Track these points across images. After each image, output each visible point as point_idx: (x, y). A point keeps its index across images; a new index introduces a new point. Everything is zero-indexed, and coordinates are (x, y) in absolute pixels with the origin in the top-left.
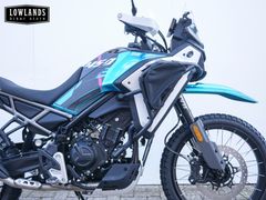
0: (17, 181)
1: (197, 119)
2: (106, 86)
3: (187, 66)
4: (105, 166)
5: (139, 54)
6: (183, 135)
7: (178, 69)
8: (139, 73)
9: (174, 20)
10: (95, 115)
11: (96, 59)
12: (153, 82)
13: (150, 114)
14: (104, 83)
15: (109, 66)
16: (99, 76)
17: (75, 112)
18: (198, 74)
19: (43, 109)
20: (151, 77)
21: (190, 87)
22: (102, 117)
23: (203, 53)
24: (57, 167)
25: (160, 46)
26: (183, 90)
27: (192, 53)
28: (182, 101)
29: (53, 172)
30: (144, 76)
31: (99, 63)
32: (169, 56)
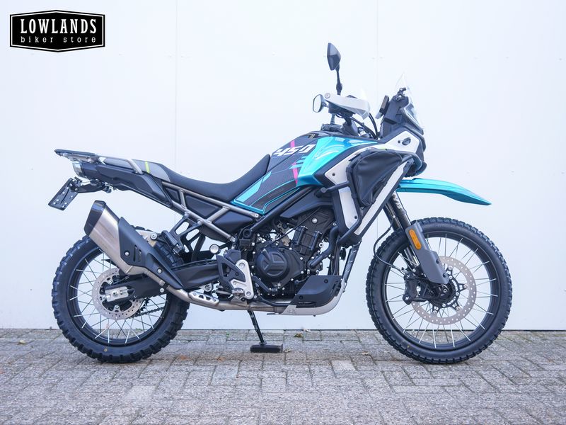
0: (191, 294)
1: (414, 222)
2: (304, 179)
3: (403, 155)
4: (300, 277)
5: (343, 140)
6: (396, 242)
7: (392, 159)
8: (346, 163)
9: (386, 98)
10: (288, 214)
11: (288, 145)
12: (363, 173)
13: (358, 212)
14: (301, 175)
15: (307, 154)
16: (294, 167)
17: (263, 211)
18: (416, 167)
19: (221, 207)
20: (361, 168)
21: (406, 182)
22: (296, 217)
23: (422, 141)
24: (241, 277)
25: (367, 130)
26: (397, 187)
27: (408, 140)
28: (396, 199)
29: (235, 284)
30: (353, 166)
31: (293, 150)
32: (379, 143)
